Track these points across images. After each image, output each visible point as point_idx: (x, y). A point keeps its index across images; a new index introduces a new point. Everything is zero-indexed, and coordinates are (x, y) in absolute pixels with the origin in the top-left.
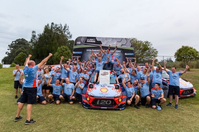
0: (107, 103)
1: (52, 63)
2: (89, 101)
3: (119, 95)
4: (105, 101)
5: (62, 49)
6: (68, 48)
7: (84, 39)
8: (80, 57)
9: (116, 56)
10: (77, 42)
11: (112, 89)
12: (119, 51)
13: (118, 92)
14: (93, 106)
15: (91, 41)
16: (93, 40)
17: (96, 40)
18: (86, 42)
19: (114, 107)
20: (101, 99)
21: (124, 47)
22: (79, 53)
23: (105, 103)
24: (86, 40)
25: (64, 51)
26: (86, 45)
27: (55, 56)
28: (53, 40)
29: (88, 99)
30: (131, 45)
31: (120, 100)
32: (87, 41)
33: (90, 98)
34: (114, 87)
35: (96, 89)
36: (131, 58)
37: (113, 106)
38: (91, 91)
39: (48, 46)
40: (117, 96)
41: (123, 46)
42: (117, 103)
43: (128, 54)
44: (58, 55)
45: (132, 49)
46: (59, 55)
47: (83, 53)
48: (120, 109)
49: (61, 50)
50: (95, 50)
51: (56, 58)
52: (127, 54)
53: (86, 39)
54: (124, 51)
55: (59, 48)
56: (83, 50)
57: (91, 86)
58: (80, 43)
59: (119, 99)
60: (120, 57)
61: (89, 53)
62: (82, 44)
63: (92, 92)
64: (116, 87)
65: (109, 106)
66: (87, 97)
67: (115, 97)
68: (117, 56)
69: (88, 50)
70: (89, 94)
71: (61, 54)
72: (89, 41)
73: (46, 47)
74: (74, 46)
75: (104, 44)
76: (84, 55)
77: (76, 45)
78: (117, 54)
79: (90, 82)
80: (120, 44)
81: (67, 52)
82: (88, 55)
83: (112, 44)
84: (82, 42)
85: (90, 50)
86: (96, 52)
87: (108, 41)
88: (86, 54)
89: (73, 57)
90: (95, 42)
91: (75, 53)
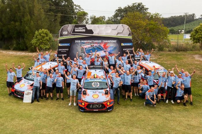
0: (98, 107)
3: (108, 100)
4: (97, 105)
5: (42, 35)
6: (48, 32)
7: (71, 28)
8: (68, 50)
9: (111, 47)
10: (64, 31)
11: (102, 95)
12: (114, 41)
13: (106, 97)
14: (88, 109)
16: (83, 29)
17: (86, 29)
19: (104, 109)
20: (93, 104)
21: (120, 36)
22: (66, 45)
23: (96, 106)
24: (74, 30)
25: (43, 37)
26: (74, 35)
27: (34, 43)
28: (23, 16)
29: (83, 104)
30: (129, 33)
31: (108, 104)
32: (76, 31)
33: (84, 103)
34: (104, 92)
35: (89, 95)
36: (128, 49)
38: (85, 98)
39: (17, 24)
41: (119, 34)
42: (106, 106)
43: (126, 44)
44: (36, 43)
45: (130, 37)
46: (38, 43)
47: (71, 45)
48: (109, 110)
49: (40, 35)
50: (86, 41)
51: (35, 46)
52: (124, 45)
53: (74, 28)
54: (120, 41)
55: (36, 33)
56: (71, 41)
57: (85, 92)
58: (66, 33)
60: (115, 48)
62: (70, 34)
64: (106, 92)
65: (100, 109)
66: (82, 102)
67: (104, 102)
68: (112, 47)
69: (76, 41)
70: (83, 100)
71: (41, 41)
73: (15, 26)
74: (59, 37)
75: (96, 34)
76: (72, 47)
77: (61, 35)
78: (112, 45)
79: (83, 88)
80: (116, 32)
81: (48, 38)
82: (77, 47)
83: (106, 33)
84: (70, 32)
85: (80, 41)
86: (87, 43)
87: (100, 29)
88: (74, 47)
89: (59, 50)
90: (85, 31)
91: (61, 45)
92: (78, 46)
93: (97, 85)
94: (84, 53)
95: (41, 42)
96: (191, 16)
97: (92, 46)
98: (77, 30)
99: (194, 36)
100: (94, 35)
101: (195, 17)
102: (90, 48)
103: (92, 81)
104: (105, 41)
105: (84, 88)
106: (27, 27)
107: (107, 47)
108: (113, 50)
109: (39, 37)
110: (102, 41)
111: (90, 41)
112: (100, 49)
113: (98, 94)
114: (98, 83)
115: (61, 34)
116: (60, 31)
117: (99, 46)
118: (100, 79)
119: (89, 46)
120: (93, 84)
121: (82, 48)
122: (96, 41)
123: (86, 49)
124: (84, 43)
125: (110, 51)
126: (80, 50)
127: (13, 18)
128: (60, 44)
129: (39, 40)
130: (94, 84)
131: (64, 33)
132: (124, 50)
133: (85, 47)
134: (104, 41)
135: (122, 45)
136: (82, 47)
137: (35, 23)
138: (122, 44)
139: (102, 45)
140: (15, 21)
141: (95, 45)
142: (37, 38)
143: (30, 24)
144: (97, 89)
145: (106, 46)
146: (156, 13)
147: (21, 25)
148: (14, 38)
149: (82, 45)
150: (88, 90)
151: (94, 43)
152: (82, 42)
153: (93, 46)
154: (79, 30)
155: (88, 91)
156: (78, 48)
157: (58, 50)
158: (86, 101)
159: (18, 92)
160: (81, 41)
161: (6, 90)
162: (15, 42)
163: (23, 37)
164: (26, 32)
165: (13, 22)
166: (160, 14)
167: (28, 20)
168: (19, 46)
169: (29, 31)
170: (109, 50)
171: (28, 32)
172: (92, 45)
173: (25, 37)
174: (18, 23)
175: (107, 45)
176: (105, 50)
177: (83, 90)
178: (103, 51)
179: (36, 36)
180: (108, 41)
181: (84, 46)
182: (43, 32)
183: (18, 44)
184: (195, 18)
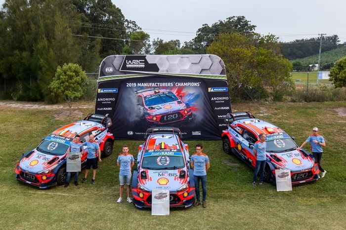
1: (39, 97)
2: (143, 198)
3: (185, 187)
5: (68, 73)
6: (80, 69)
7: (120, 62)
8: (113, 99)
9: (190, 95)
10: (106, 67)
11: (175, 180)
12: (195, 84)
13: (182, 184)
14: (149, 205)
15: (135, 66)
16: (140, 62)
17: (146, 62)
18: (124, 67)
19: (179, 204)
21: (207, 75)
22: (110, 91)
24: (125, 64)
25: (71, 77)
26: (125, 73)
27: (54, 88)
28: (35, 40)
29: (141, 195)
30: (221, 69)
31: (186, 195)
32: (127, 66)
33: (143, 194)
34: (178, 174)
35: (151, 180)
36: (220, 98)
37: (176, 203)
38: (144, 184)
39: (25, 54)
40: (181, 189)
41: (204, 72)
42: (182, 199)
43: (217, 90)
44: (59, 88)
45: (224, 78)
46: (62, 88)
47: (119, 91)
48: (186, 207)
49: (65, 73)
50: (145, 85)
51: (56, 93)
52: (212, 91)
53: (125, 61)
54: (205, 83)
55: (59, 70)
56: (120, 84)
57: (144, 175)
58: (111, 70)
59: (183, 194)
60: (197, 97)
61: (133, 90)
62: (117, 72)
63: (146, 186)
64: (181, 173)
65: (171, 204)
66: (140, 192)
67: (178, 191)
68: (193, 94)
69: (129, 85)
70: (142, 188)
71: (67, 84)
72: (130, 66)
73: (22, 59)
74: (99, 77)
75: (163, 71)
76: (122, 94)
77: (103, 74)
78: (191, 91)
79: (141, 168)
80: (199, 68)
81: (78, 79)
82: (131, 94)
83: (181, 70)
84: (117, 68)
85: (135, 84)
86: (147, 87)
87: (171, 63)
88: (125, 94)
89: (99, 100)
90: (143, 66)
91: (102, 91)
92: (132, 92)
93: (166, 161)
94: (143, 106)
95: (66, 86)
96: (332, 39)
97: (156, 93)
98: (130, 64)
99: (337, 74)
100: (159, 73)
101: (339, 41)
102: (153, 97)
103: (157, 154)
104: (179, 84)
105: (143, 168)
106: (42, 60)
107: (184, 94)
108: (193, 100)
109: (63, 77)
110: (174, 85)
111: (153, 85)
112: (172, 98)
113: (168, 177)
114: (168, 159)
115: (101, 71)
116: (100, 66)
117: (169, 92)
118: (171, 150)
119: (152, 92)
120: (158, 159)
121: (140, 96)
122: (164, 84)
123: (145, 98)
124: (142, 88)
125: (189, 101)
126: (135, 100)
127: (18, 44)
128: (99, 90)
129: (63, 82)
130: (160, 160)
131: (107, 70)
132: (212, 99)
133: (145, 94)
134: (177, 84)
135: (209, 91)
136: (139, 94)
137: (56, 53)
138: (209, 89)
139: (175, 92)
140: (22, 49)
141: (162, 91)
142: (59, 79)
143: (47, 55)
144: (166, 169)
145: (182, 92)
146: (270, 35)
147: (32, 56)
148: (20, 79)
149: (138, 92)
150: (149, 171)
151: (160, 88)
152: (139, 86)
153: (159, 92)
154: (134, 64)
155: (150, 173)
156: (131, 96)
157: (97, 100)
158: (146, 189)
159: (26, 174)
160: (137, 85)
161: (5, 171)
162: (21, 86)
163: (35, 78)
164: (40, 69)
165: (17, 52)
166: (277, 37)
167: (44, 47)
168: (28, 92)
169: (47, 66)
170: (186, 99)
171: (44, 69)
172: (157, 91)
173: (39, 77)
174: (27, 53)
175: (184, 91)
176: (179, 100)
177: (142, 170)
178: (176, 102)
179: (59, 76)
180: (185, 84)
181: (143, 93)
182: (70, 68)
183: (26, 89)
184: (338, 43)
